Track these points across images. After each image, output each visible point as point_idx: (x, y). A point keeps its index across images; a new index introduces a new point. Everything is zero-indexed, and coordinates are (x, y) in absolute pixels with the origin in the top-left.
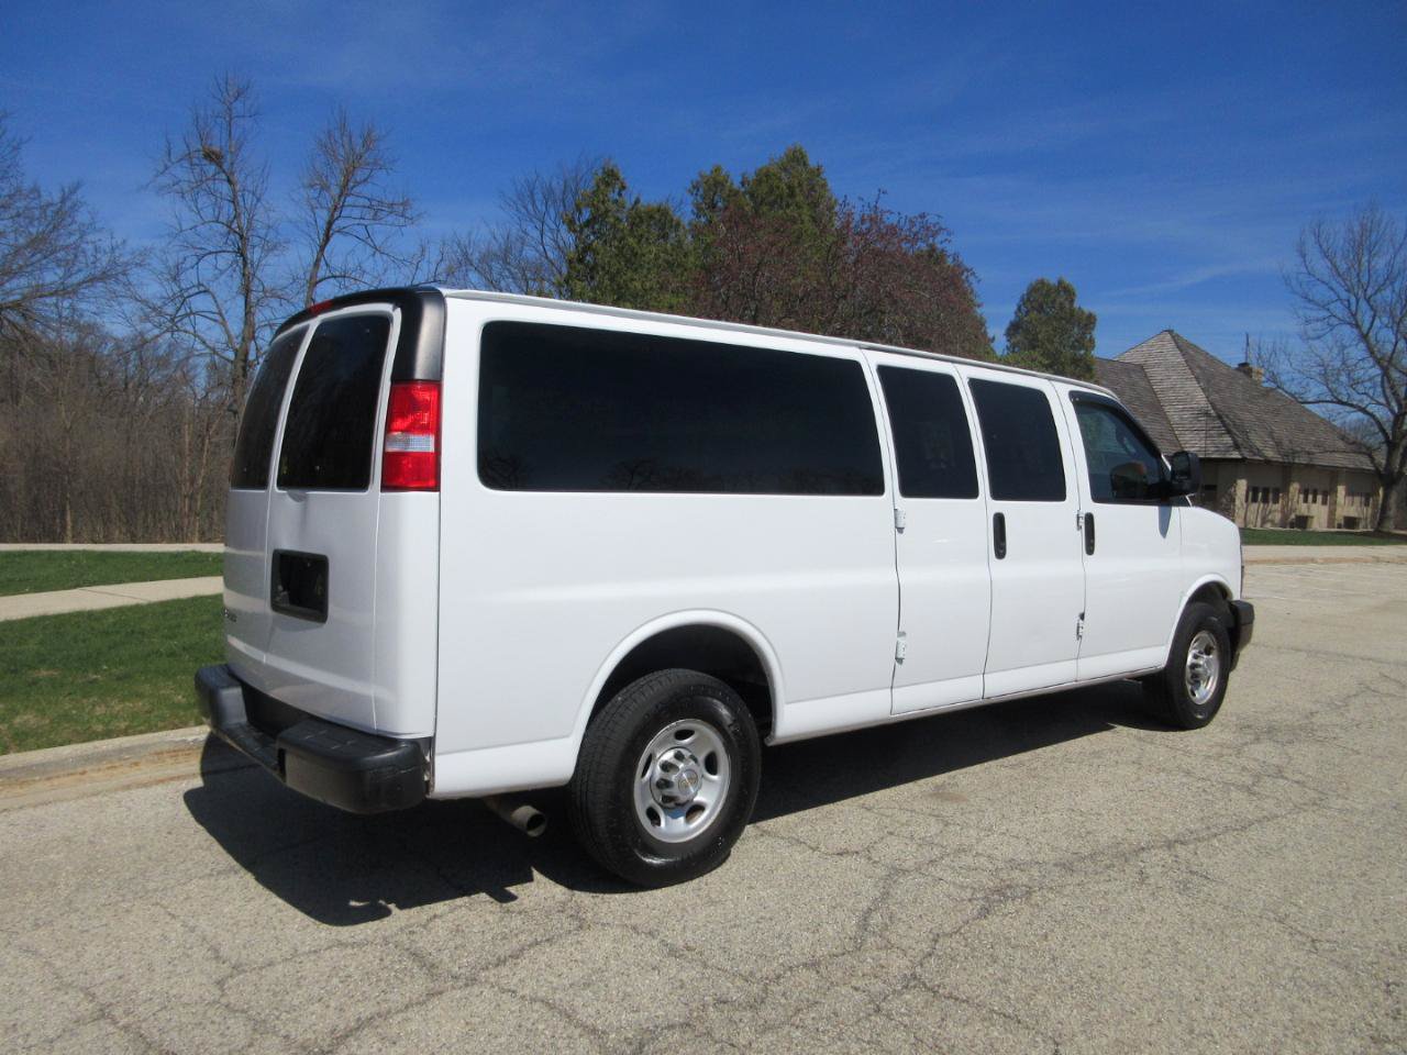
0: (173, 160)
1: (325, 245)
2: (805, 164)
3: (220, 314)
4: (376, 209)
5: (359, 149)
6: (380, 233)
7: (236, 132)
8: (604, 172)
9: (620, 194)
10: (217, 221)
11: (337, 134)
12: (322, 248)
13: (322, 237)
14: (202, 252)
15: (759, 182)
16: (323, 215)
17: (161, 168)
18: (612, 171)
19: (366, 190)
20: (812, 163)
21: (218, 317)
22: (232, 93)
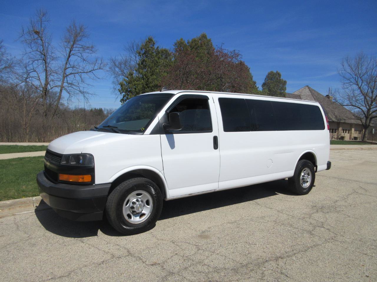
0: (24, 33)
1: (69, 58)
2: (206, 38)
4: (84, 48)
5: (78, 31)
6: (85, 55)
7: (43, 26)
8: (149, 39)
9: (153, 46)
10: (37, 51)
11: (72, 27)
12: (68, 59)
13: (68, 56)
14: (34, 60)
15: (192, 42)
16: (68, 50)
17: (21, 36)
18: (151, 39)
19: (80, 43)
20: (208, 38)
21: (38, 78)
22: (42, 15)
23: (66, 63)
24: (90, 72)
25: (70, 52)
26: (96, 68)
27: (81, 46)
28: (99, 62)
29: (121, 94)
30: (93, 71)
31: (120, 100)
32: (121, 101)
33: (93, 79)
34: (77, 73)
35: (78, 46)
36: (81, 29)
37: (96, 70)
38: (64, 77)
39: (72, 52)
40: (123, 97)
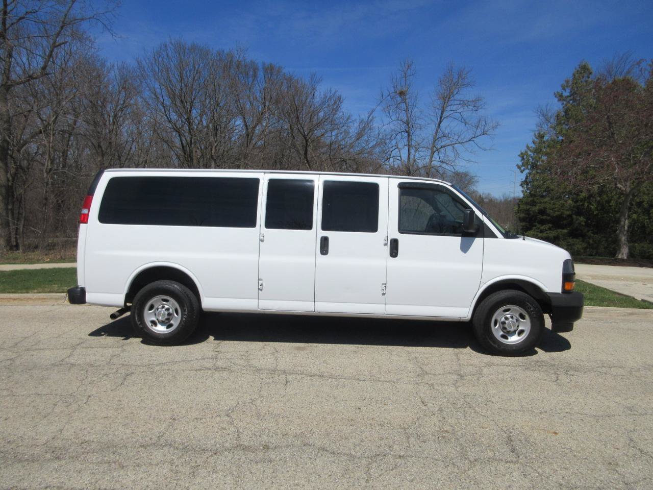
0: (384, 98)
3: (400, 157)
4: (464, 103)
7: (408, 82)
10: (398, 120)
12: (439, 125)
13: (439, 121)
16: (439, 111)
18: (585, 66)
19: (457, 97)
21: (399, 158)
22: (407, 67)
23: (437, 130)
24: (470, 140)
25: (442, 114)
26: (479, 132)
27: (458, 102)
28: (483, 123)
29: (522, 172)
30: (475, 139)
31: (520, 183)
32: (521, 185)
33: (471, 152)
34: (451, 145)
35: (456, 102)
36: (459, 75)
37: (478, 136)
38: (433, 153)
39: (446, 114)
40: (527, 178)
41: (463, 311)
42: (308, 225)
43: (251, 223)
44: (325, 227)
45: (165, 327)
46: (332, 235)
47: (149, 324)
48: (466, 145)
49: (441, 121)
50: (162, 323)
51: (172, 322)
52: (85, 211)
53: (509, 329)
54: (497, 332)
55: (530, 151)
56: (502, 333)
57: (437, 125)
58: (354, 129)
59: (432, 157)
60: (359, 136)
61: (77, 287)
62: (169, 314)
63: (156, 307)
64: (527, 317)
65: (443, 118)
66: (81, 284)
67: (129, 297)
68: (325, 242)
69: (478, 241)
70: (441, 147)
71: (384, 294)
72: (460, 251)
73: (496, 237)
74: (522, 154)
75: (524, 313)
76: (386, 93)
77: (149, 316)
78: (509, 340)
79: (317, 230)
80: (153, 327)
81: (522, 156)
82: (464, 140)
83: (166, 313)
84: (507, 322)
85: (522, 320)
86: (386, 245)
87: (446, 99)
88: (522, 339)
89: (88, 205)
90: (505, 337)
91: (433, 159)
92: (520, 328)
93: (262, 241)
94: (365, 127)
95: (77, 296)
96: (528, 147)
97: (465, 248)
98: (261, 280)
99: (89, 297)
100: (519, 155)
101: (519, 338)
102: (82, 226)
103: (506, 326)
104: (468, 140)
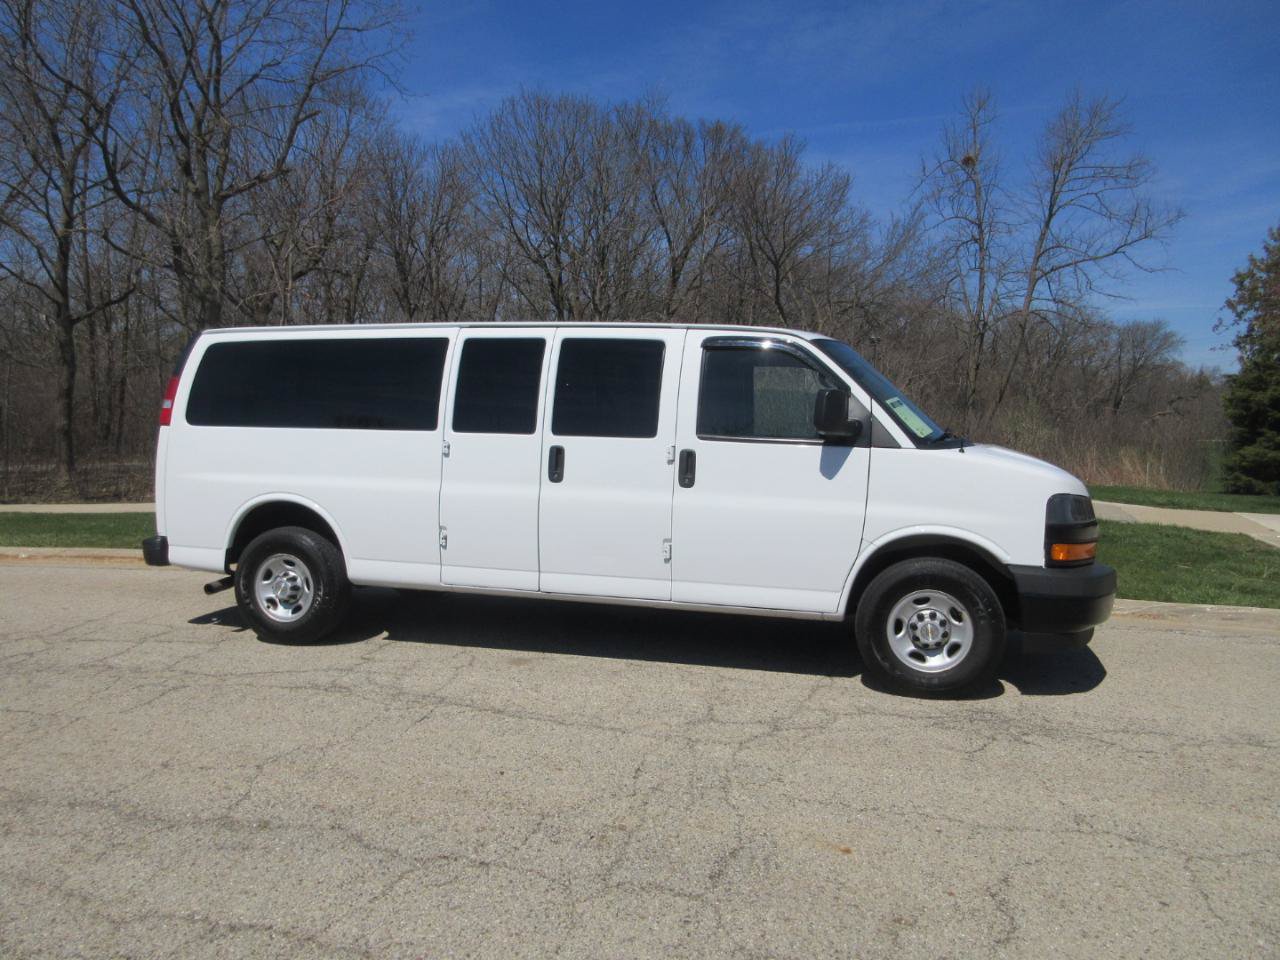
1: (1050, 220)
7: (979, 137)
10: (958, 217)
12: (1047, 223)
13: (1046, 215)
22: (977, 107)
23: (1043, 235)
24: (1115, 252)
25: (1053, 199)
26: (1135, 234)
27: (1092, 172)
28: (1143, 213)
29: (1239, 316)
30: (1128, 249)
31: (1235, 341)
32: (1238, 345)
34: (1072, 264)
36: (1094, 114)
37: (1133, 242)
38: (1033, 283)
39: (1063, 198)
40: (1251, 329)
41: (828, 600)
42: (526, 424)
43: (428, 422)
44: (559, 428)
45: (290, 611)
46: (571, 443)
47: (263, 605)
48: (1106, 263)
49: (1051, 215)
50: (286, 603)
51: (301, 602)
52: (167, 404)
53: (923, 640)
54: (901, 646)
55: (1259, 268)
56: (912, 648)
57: (1043, 225)
58: (877, 240)
59: (1032, 289)
60: (891, 256)
61: (157, 537)
62: (295, 588)
63: (275, 574)
64: (965, 615)
65: (1055, 208)
66: (161, 531)
67: (232, 555)
68: (557, 457)
69: (858, 454)
70: (1052, 270)
71: (667, 560)
72: (820, 474)
73: (895, 445)
74: (1238, 275)
75: (959, 607)
76: (931, 165)
77: (264, 591)
78: (927, 664)
79: (544, 435)
80: (271, 610)
81: (1239, 280)
82: (1102, 253)
83: (289, 584)
84: (920, 625)
85: (956, 623)
86: (671, 462)
87: (1060, 168)
88: (955, 661)
89: (171, 394)
90: (918, 656)
91: (1035, 295)
92: (953, 639)
93: (447, 455)
94: (906, 234)
95: (156, 553)
96: (1252, 260)
97: (829, 469)
98: (445, 529)
99: (173, 554)
100: (1232, 280)
101: (948, 660)
102: (163, 429)
103: (918, 633)
104: (1111, 250)
